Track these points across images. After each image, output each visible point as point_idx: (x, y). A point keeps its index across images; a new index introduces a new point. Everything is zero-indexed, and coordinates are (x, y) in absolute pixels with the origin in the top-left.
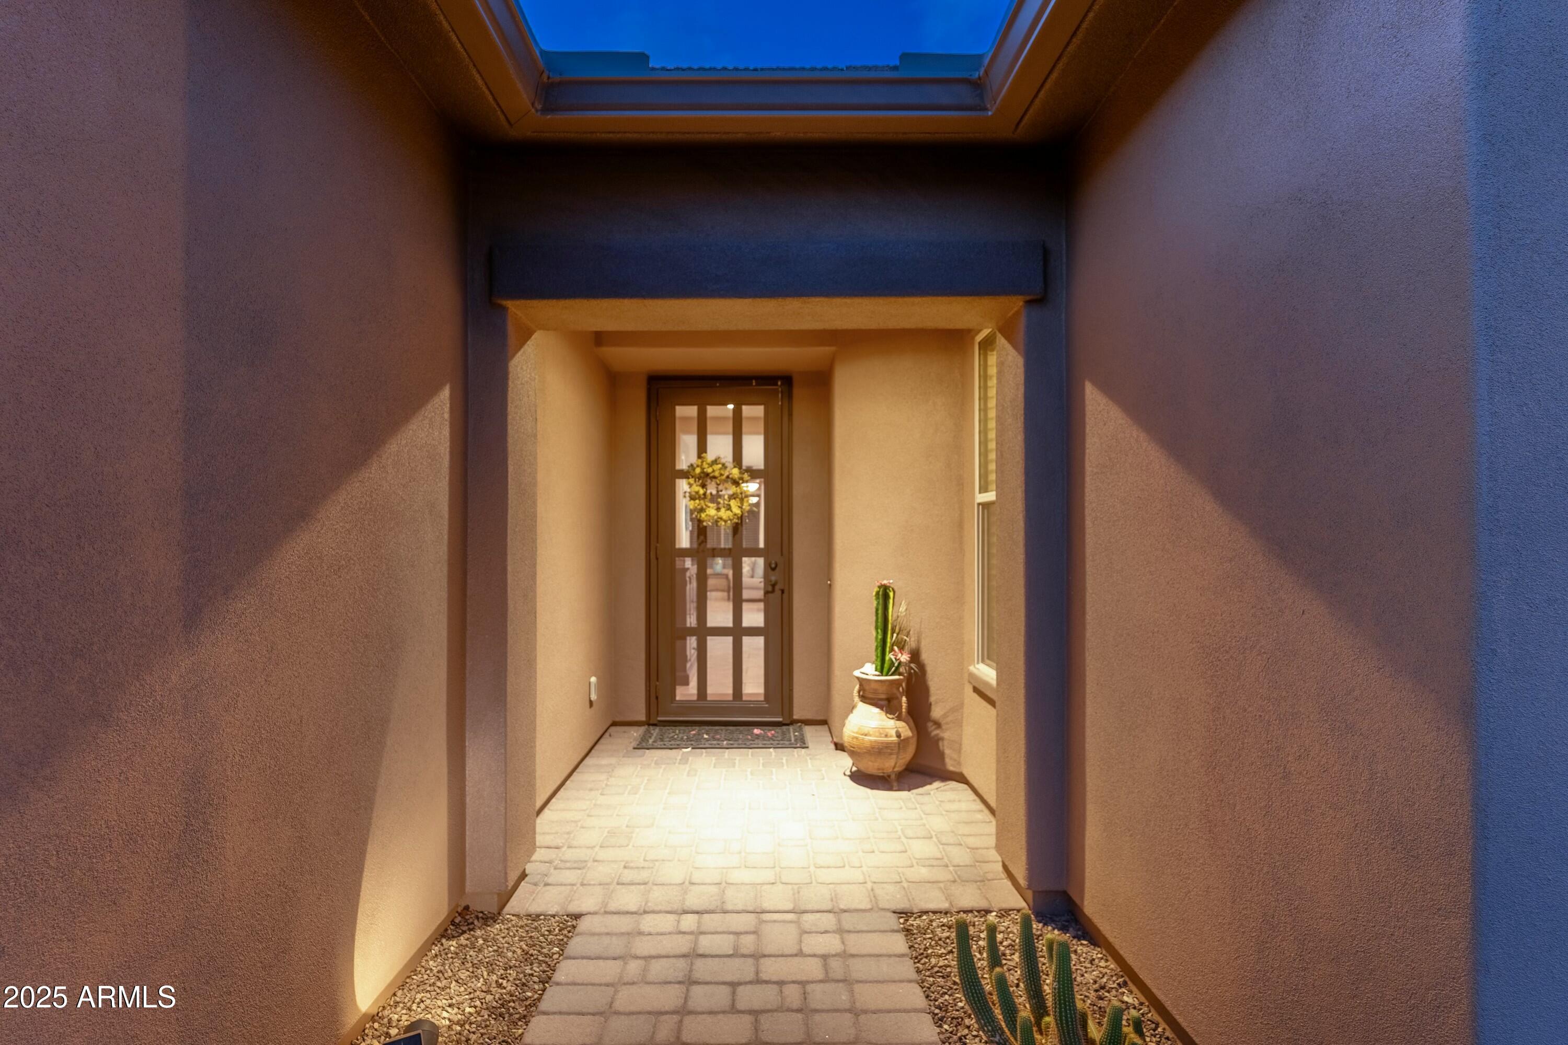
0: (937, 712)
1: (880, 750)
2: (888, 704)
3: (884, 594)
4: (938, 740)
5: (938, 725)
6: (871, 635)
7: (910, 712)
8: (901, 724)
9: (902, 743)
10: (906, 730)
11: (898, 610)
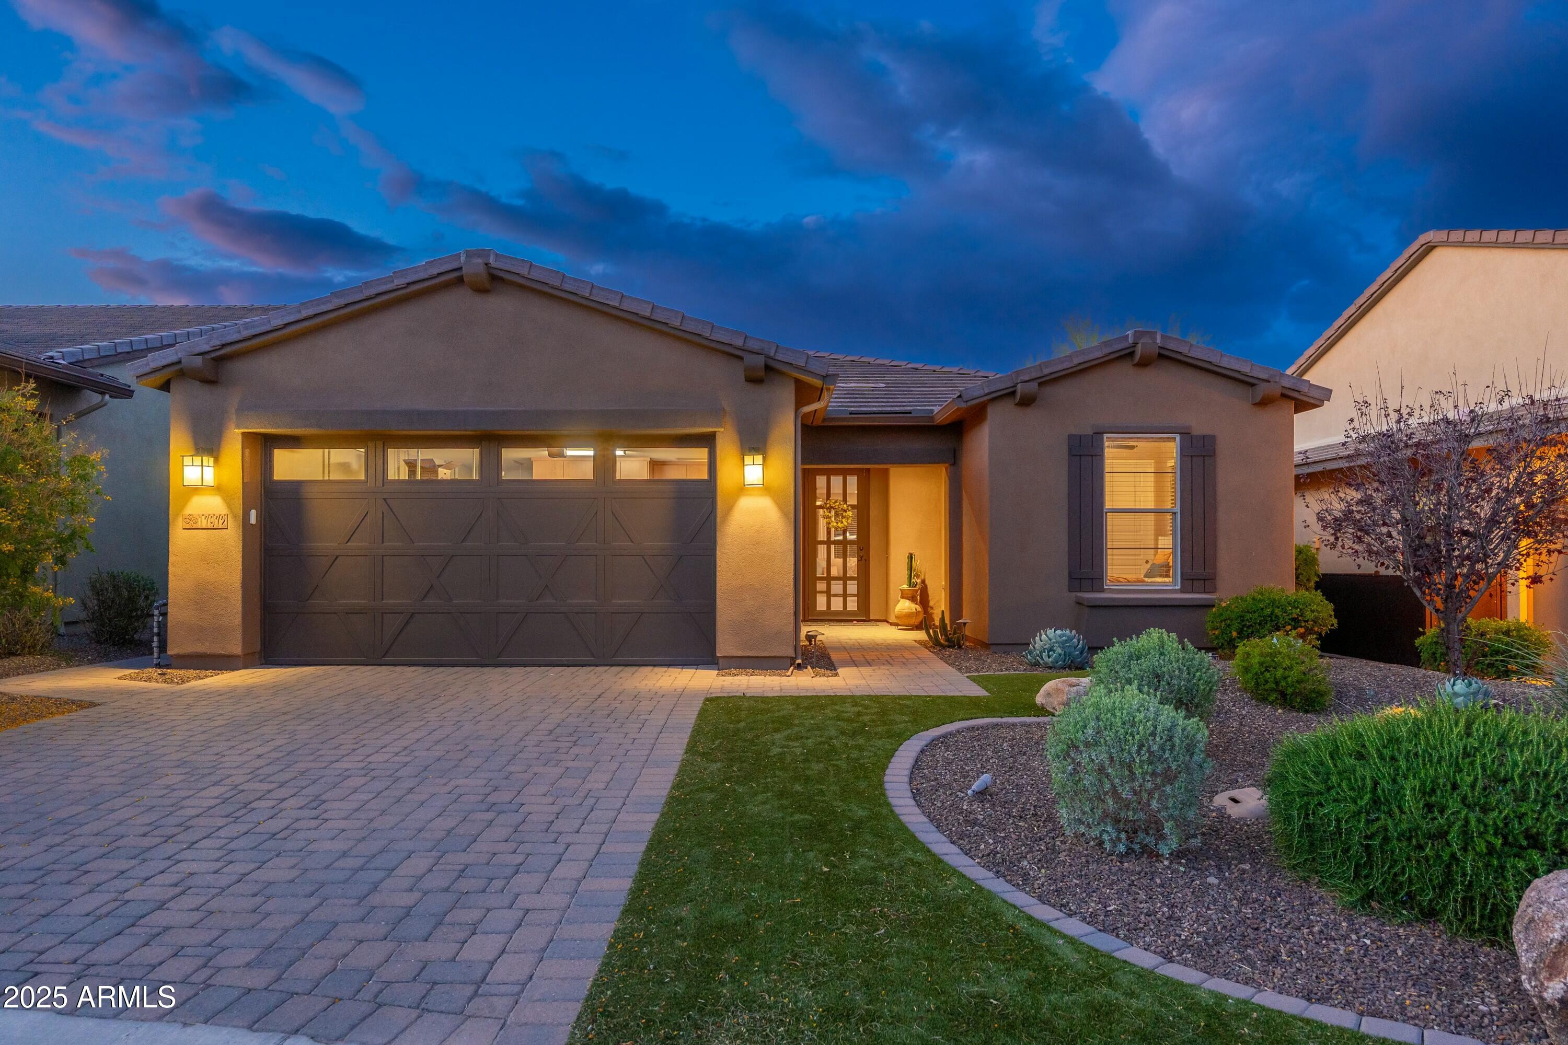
0: (931, 604)
1: (909, 615)
2: (913, 599)
3: (911, 557)
4: (932, 614)
5: (932, 608)
6: (906, 573)
7: (921, 602)
8: (917, 606)
9: (917, 613)
10: (919, 608)
11: (917, 563)
